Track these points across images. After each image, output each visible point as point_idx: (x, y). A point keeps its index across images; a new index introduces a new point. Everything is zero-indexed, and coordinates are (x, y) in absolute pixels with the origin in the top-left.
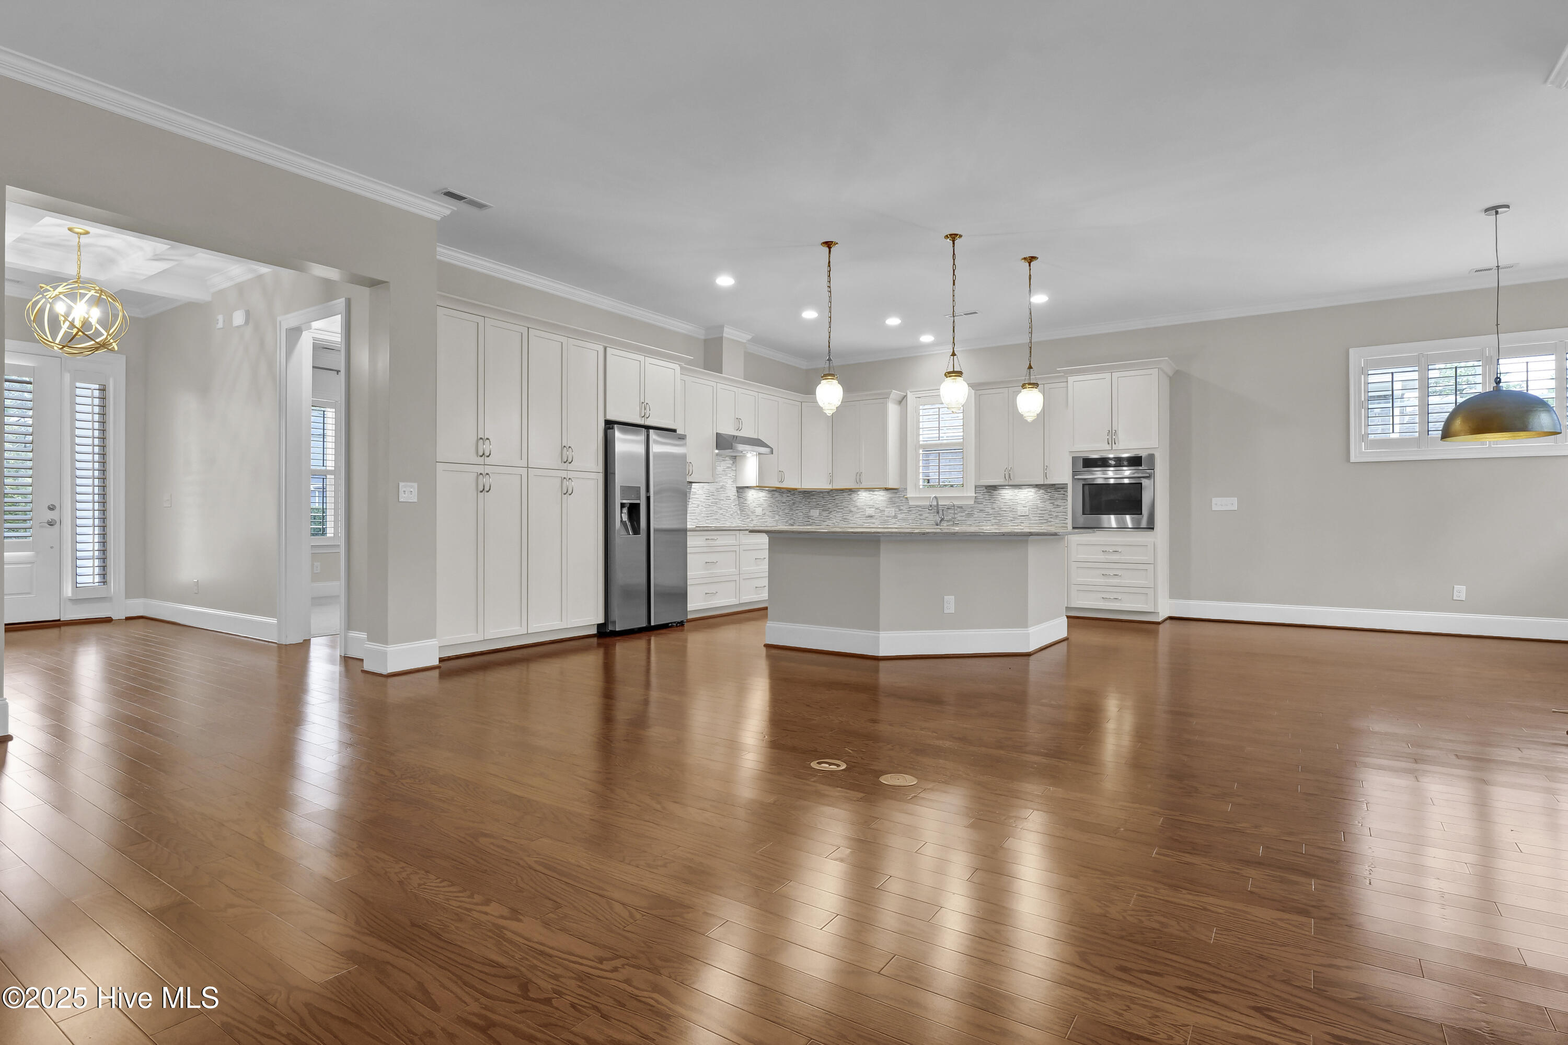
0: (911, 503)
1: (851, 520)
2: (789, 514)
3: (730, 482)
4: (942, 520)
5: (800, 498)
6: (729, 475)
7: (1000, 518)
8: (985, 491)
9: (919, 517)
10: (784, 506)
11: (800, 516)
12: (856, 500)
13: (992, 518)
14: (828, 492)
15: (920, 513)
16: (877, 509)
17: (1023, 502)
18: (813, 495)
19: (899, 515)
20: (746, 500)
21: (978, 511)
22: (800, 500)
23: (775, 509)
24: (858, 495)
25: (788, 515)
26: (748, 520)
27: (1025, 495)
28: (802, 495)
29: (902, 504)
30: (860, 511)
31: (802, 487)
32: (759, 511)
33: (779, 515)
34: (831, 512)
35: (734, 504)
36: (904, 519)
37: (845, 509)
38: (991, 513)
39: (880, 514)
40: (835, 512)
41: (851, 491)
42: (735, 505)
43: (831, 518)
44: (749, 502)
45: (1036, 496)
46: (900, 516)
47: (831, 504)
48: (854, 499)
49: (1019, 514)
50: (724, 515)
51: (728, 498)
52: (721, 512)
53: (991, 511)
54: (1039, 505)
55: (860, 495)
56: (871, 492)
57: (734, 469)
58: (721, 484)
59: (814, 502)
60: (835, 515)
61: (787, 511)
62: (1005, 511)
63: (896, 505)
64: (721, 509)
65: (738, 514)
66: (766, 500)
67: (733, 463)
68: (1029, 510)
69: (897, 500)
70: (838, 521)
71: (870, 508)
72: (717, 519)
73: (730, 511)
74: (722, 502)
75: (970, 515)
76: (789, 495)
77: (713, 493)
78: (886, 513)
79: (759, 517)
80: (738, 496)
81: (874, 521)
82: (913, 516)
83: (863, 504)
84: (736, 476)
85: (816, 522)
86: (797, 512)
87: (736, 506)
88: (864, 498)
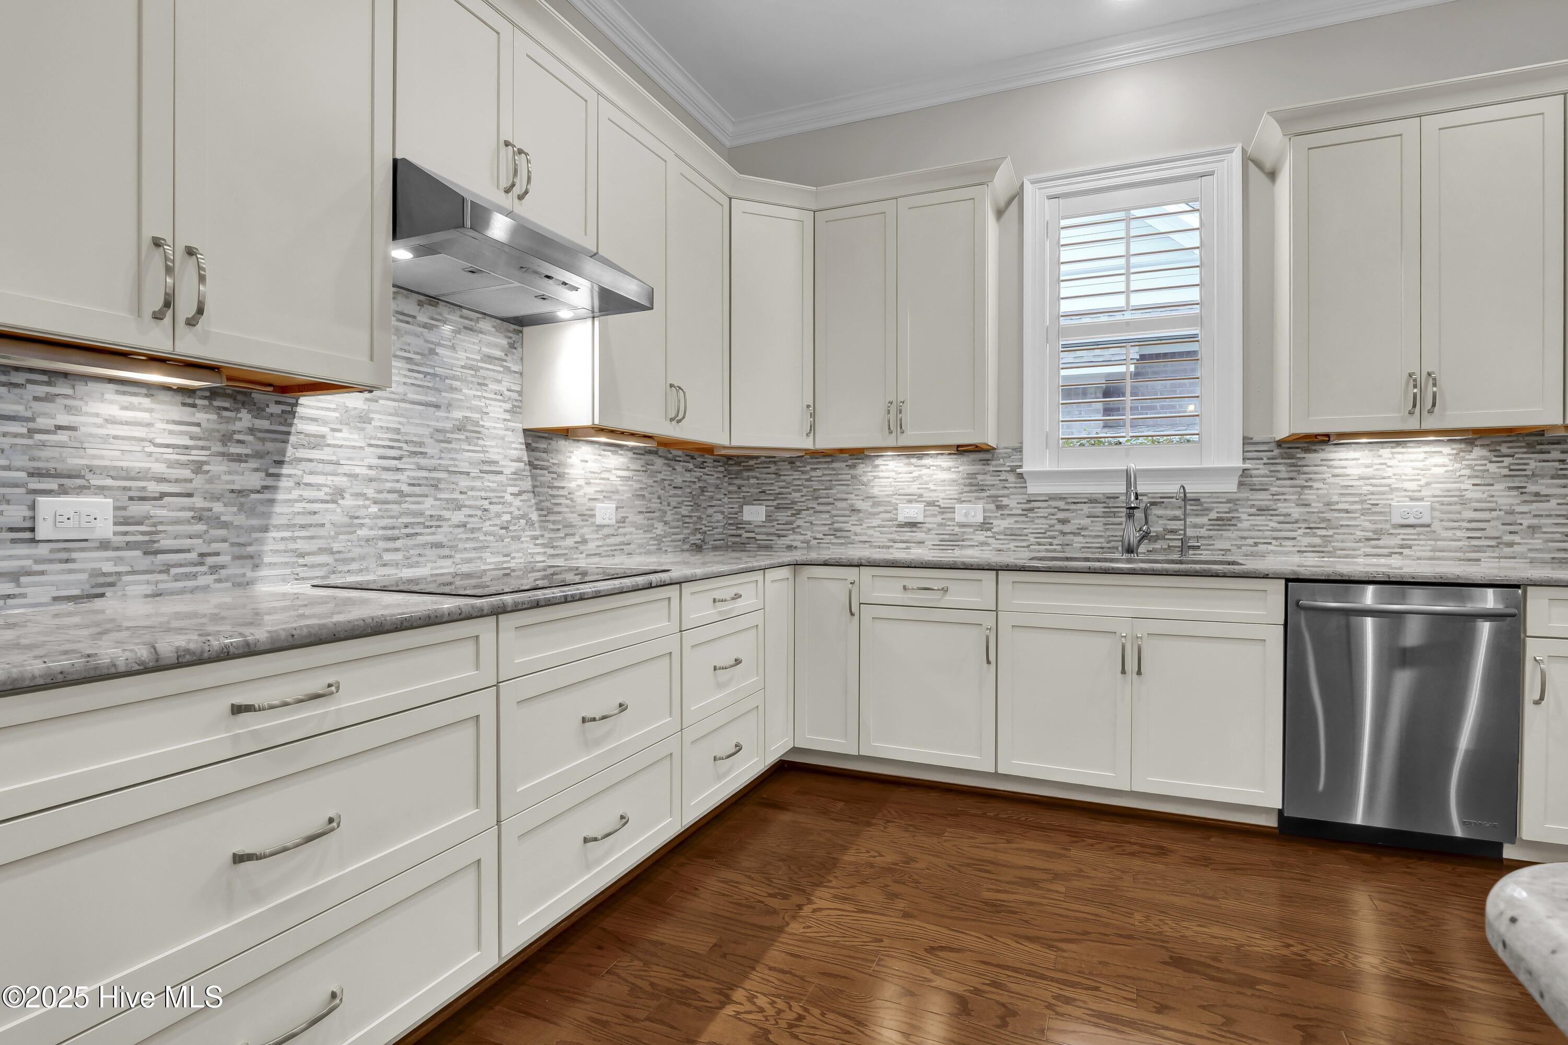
0: (1033, 488)
1: (856, 534)
2: (690, 517)
3: (497, 410)
4: (1145, 536)
5: (716, 475)
6: (493, 386)
7: (1330, 532)
8: (1276, 452)
9: (1059, 527)
10: (679, 496)
11: (718, 521)
12: (869, 481)
13: (1300, 532)
14: (791, 461)
15: (1061, 515)
16: (931, 504)
17: (1412, 486)
18: (750, 469)
19: (995, 522)
20: (561, 476)
21: (1253, 510)
22: (718, 482)
23: (655, 505)
24: (877, 466)
25: (687, 520)
26: (570, 542)
27: (1420, 465)
28: (722, 469)
29: (1006, 492)
30: (881, 509)
31: (734, 444)
32: (606, 512)
33: (666, 523)
34: (799, 512)
35: (515, 490)
36: (1012, 534)
37: (839, 504)
38: (1296, 516)
39: (939, 519)
40: (811, 511)
41: (858, 455)
42: (520, 493)
43: (799, 527)
44: (573, 485)
45: (1457, 466)
46: (1000, 524)
47: (799, 491)
48: (865, 479)
49: (1397, 520)
50: (473, 530)
51: (489, 468)
52: (458, 517)
53: (1296, 512)
54: (1469, 495)
55: (882, 468)
56: (914, 460)
57: (515, 368)
58: (457, 414)
59: (752, 486)
60: (808, 519)
61: (684, 511)
62: (1347, 511)
63: (988, 493)
64: (459, 508)
65: (530, 524)
66: (628, 479)
67: (512, 346)
68: (1433, 509)
69: (989, 480)
70: (820, 536)
71: (910, 501)
72: (438, 545)
73: (498, 515)
74: (464, 483)
75: (1224, 523)
76: (691, 466)
77: (421, 444)
78: (959, 517)
79: (606, 531)
80: (530, 463)
81: (920, 535)
82: (1041, 524)
83: (890, 491)
84: (520, 393)
85: (758, 537)
86: (710, 511)
87: (524, 497)
88: (893, 474)
